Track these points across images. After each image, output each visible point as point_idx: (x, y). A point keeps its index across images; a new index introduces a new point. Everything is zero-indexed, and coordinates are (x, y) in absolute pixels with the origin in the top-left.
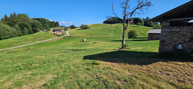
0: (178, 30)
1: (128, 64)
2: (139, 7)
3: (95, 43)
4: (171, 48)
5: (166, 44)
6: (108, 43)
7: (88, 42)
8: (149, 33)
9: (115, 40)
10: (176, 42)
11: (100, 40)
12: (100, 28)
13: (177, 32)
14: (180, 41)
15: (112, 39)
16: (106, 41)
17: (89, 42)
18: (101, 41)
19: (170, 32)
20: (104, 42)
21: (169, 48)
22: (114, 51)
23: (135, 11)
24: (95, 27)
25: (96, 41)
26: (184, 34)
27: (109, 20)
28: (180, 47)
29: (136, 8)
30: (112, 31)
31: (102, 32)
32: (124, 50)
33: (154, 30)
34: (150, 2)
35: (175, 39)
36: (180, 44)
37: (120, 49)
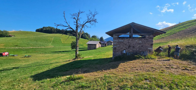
0: (122, 41)
1: (105, 70)
2: (89, 21)
3: (29, 56)
4: (120, 53)
5: (117, 50)
6: (49, 55)
7: (13, 56)
8: (88, 44)
9: (57, 51)
10: (122, 49)
11: (35, 53)
12: (32, 37)
13: (122, 42)
14: (124, 48)
15: (53, 51)
16: (46, 53)
17: (16, 57)
18: (38, 53)
19: (118, 42)
20: (43, 55)
21: (119, 53)
22: (68, 62)
23: (85, 24)
24: (23, 35)
25: (29, 54)
26: (126, 43)
27: (45, 29)
28: (124, 52)
29: (86, 22)
30: (50, 42)
31: (35, 42)
32: (79, 60)
33: (91, 41)
34: (96, 20)
35: (122, 46)
36: (124, 50)
37: (74, 59)
